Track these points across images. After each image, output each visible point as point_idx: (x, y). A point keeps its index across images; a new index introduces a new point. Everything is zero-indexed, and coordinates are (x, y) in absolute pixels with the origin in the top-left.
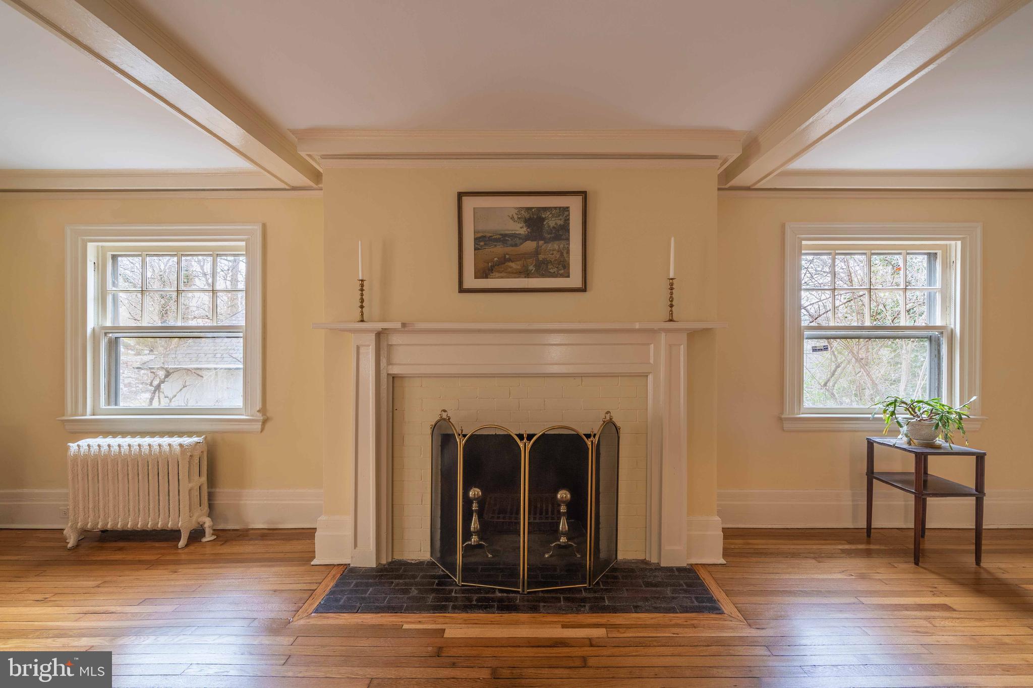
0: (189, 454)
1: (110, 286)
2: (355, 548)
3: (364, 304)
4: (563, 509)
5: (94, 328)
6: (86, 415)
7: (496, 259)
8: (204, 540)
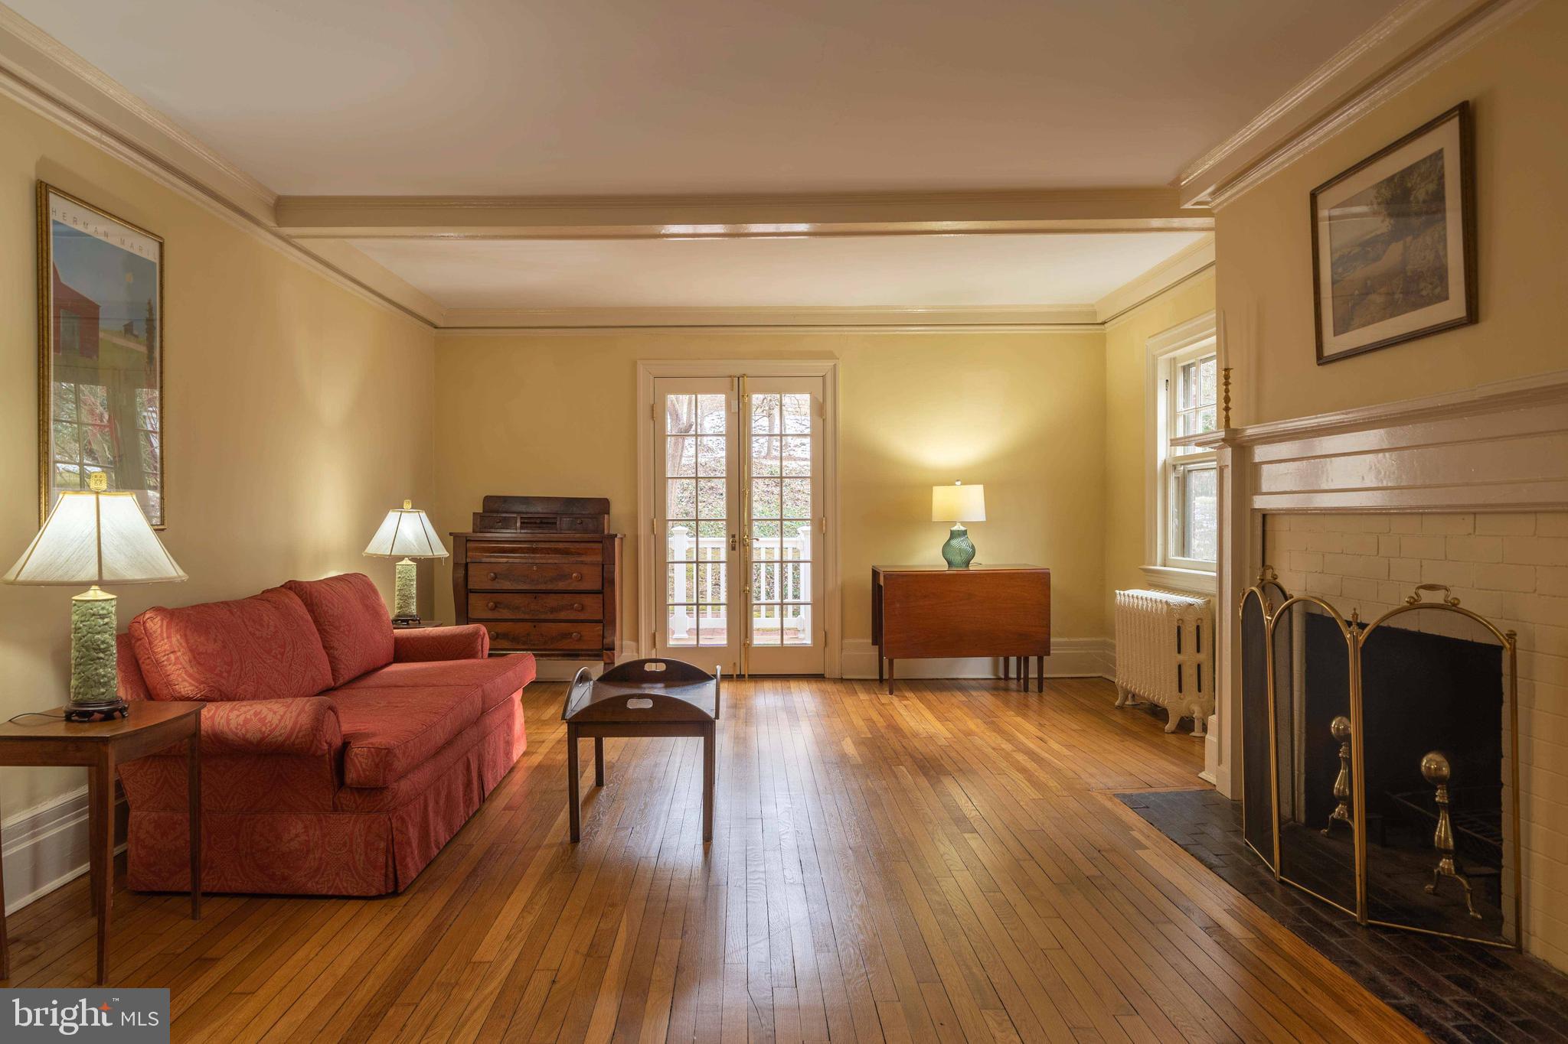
0: (1177, 616)
1: (1180, 407)
2: (1219, 765)
3: (1230, 405)
4: (1440, 796)
5: (1165, 461)
6: (1156, 565)
7: (1357, 292)
8: (1193, 734)
